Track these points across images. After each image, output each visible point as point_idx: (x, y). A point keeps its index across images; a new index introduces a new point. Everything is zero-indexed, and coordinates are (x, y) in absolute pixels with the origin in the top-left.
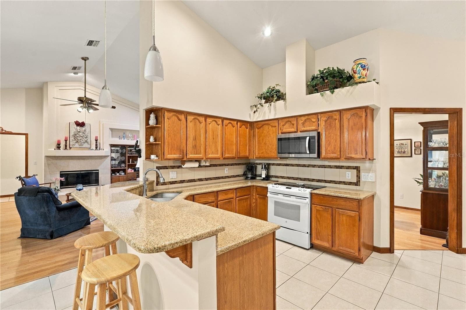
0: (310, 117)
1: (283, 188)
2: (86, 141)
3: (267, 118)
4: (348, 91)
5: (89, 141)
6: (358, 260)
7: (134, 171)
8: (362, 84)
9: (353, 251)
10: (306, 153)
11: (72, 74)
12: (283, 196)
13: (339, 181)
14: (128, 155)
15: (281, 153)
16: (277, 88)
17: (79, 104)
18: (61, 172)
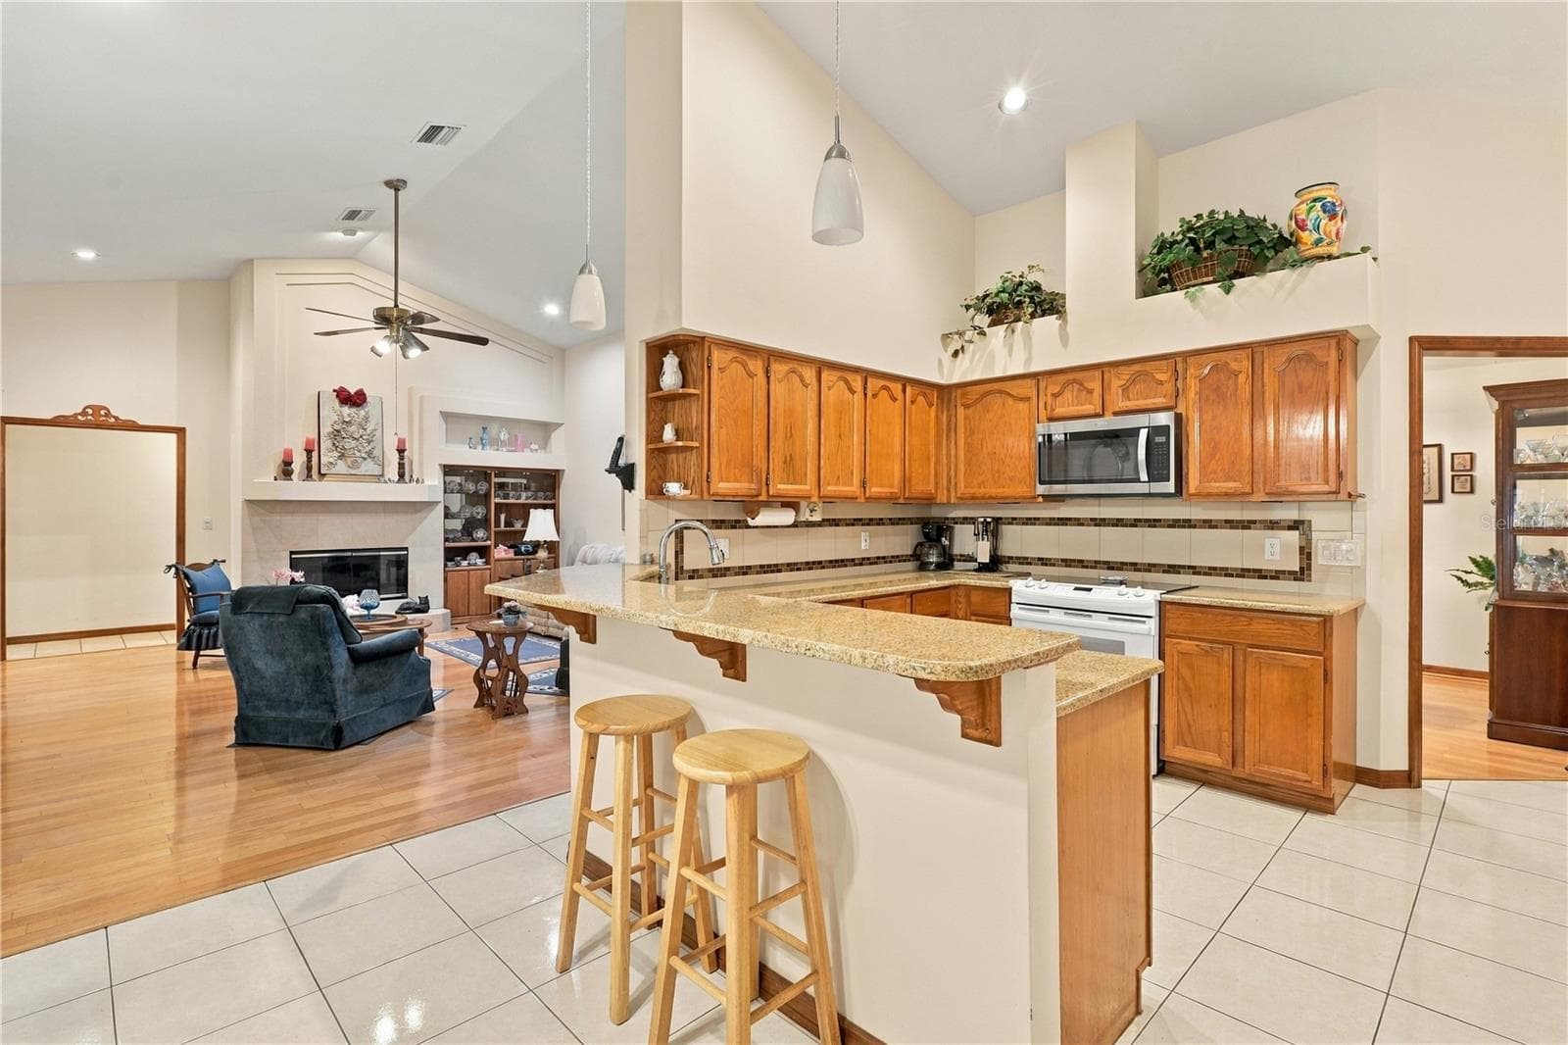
0: (1148, 367)
1: (1064, 592)
2: (369, 453)
3: (999, 374)
4: (1281, 284)
5: (376, 452)
6: (1320, 804)
7: (515, 555)
8: (1326, 263)
9: (1304, 777)
10: (1138, 480)
11: (339, 236)
12: (1065, 613)
13: (1240, 567)
14: (498, 500)
15: (1050, 483)
16: (1031, 278)
17: (376, 329)
18: (292, 553)
